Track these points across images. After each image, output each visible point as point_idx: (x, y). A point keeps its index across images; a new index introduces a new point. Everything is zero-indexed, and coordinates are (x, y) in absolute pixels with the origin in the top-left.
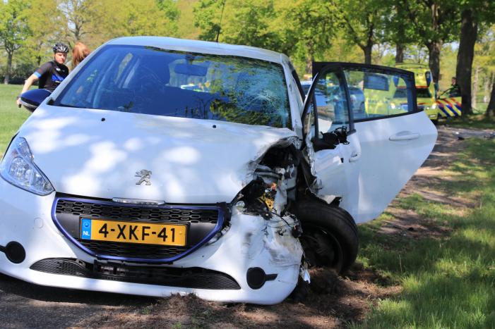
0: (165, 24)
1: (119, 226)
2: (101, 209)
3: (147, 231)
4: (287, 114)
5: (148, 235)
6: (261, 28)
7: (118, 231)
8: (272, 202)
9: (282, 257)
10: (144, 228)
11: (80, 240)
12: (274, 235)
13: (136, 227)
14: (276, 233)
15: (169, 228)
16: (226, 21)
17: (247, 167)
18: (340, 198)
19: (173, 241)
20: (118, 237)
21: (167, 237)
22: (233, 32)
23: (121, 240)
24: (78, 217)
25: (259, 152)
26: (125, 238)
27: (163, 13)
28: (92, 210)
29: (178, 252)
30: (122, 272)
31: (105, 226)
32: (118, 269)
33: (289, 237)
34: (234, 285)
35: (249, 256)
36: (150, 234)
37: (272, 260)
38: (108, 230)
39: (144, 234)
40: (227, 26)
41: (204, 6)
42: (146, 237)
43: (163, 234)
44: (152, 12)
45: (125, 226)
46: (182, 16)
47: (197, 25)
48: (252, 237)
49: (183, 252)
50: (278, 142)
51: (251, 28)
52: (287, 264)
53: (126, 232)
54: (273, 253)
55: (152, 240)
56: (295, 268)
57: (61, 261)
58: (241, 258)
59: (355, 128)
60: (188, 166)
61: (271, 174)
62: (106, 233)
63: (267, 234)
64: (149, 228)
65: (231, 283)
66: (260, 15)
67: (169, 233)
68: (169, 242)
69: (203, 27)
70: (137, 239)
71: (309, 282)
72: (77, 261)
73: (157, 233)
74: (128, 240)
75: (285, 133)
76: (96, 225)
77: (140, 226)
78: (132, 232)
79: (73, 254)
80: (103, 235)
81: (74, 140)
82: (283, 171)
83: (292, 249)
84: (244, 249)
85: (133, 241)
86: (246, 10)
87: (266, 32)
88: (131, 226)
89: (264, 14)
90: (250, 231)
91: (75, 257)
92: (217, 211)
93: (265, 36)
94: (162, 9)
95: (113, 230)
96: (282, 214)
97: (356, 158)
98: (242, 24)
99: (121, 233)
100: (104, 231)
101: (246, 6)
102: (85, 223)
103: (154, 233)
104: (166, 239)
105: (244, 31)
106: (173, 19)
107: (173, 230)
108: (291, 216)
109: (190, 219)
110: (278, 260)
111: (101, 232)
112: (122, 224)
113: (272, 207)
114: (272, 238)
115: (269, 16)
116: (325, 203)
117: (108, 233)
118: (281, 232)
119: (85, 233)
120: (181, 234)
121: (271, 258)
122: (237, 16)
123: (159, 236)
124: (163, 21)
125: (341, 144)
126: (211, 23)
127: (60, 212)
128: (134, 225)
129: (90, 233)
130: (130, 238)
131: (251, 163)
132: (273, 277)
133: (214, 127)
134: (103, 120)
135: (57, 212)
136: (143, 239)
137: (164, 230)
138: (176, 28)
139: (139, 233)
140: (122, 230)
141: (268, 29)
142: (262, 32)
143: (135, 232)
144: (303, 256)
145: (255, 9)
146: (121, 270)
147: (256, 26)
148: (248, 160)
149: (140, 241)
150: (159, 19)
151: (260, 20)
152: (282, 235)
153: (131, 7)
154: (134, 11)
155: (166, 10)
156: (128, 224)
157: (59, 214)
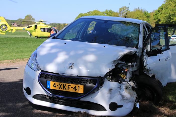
0: (146, 19)
1: (59, 84)
2: (54, 77)
3: (69, 87)
4: (137, 42)
5: (70, 88)
6: (172, 20)
7: (59, 86)
8: (125, 76)
9: (127, 98)
10: (68, 85)
11: (47, 89)
12: (124, 89)
13: (66, 85)
14: (125, 88)
15: (77, 86)
16: (162, 18)
17: (113, 62)
18: (155, 75)
19: (79, 91)
20: (59, 88)
21: (77, 89)
22: (164, 21)
23: (60, 89)
24: (46, 80)
25: (119, 57)
26: (62, 89)
27: (146, 16)
28: (51, 78)
29: (81, 95)
30: (61, 102)
31: (55, 84)
32: (60, 100)
33: (131, 90)
34: (104, 109)
35: (111, 98)
36: (71, 88)
37: (122, 99)
38: (56, 85)
39: (68, 88)
40: (162, 19)
41: (156, 14)
42: (69, 89)
43: (75, 88)
44: (143, 16)
45: (61, 84)
46: (151, 17)
47: (154, 19)
48: (112, 91)
49: (83, 95)
50: (127, 53)
51: (169, 20)
52: (129, 101)
53: (62, 87)
54: (123, 97)
55: (71, 90)
56: (132, 102)
57: (42, 96)
58: (107, 99)
59: (170, 48)
60: (91, 62)
61: (126, 65)
62: (55, 86)
63: (121, 89)
64: (70, 85)
65: (102, 109)
66: (172, 16)
67: (77, 88)
68: (77, 91)
69: (156, 20)
70: (66, 89)
71: (139, 108)
72: (46, 96)
73: (73, 88)
74: (63, 90)
75: (134, 49)
76: (52, 83)
77: (67, 84)
78: (64, 87)
79: (45, 93)
80: (54, 87)
81: (54, 51)
82: (130, 64)
83: (132, 95)
84: (109, 95)
85: (65, 90)
86: (167, 15)
87: (173, 21)
88: (64, 85)
89: (173, 16)
90: (111, 88)
91: (46, 94)
92: (96, 80)
93: (173, 22)
94: (145, 15)
95: (57, 86)
96: (130, 81)
97: (168, 59)
98: (166, 19)
99: (60, 87)
100: (54, 86)
101: (168, 14)
102: (48, 82)
103: (72, 88)
104: (76, 90)
105: (167, 21)
106: (148, 18)
107: (79, 87)
108: (133, 82)
109: (86, 83)
110: (125, 99)
111: (53, 86)
112: (61, 83)
113: (124, 78)
114: (123, 90)
115: (174, 16)
116: (149, 76)
117: (56, 86)
118: (127, 88)
119: (48, 86)
120: (82, 89)
121: (122, 98)
122: (165, 16)
123: (74, 89)
124: (146, 18)
125: (159, 54)
126: (158, 19)
127: (41, 78)
128: (65, 84)
129: (50, 86)
130: (64, 89)
131: (114, 61)
132: (121, 106)
133: (104, 47)
134: (65, 44)
135: (40, 77)
136: (68, 90)
137: (76, 87)
138: (149, 20)
139: (66, 87)
140: (61, 86)
141: (174, 20)
142: (172, 21)
143: (65, 87)
144: (137, 97)
145: (170, 15)
146: (61, 101)
147: (171, 19)
148: (113, 60)
149: (67, 90)
150: (144, 18)
151: (172, 17)
152: (128, 89)
153: (137, 15)
154: (138, 16)
155: (147, 15)
156: (63, 84)
157: (40, 78)
